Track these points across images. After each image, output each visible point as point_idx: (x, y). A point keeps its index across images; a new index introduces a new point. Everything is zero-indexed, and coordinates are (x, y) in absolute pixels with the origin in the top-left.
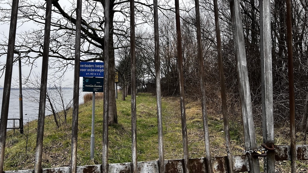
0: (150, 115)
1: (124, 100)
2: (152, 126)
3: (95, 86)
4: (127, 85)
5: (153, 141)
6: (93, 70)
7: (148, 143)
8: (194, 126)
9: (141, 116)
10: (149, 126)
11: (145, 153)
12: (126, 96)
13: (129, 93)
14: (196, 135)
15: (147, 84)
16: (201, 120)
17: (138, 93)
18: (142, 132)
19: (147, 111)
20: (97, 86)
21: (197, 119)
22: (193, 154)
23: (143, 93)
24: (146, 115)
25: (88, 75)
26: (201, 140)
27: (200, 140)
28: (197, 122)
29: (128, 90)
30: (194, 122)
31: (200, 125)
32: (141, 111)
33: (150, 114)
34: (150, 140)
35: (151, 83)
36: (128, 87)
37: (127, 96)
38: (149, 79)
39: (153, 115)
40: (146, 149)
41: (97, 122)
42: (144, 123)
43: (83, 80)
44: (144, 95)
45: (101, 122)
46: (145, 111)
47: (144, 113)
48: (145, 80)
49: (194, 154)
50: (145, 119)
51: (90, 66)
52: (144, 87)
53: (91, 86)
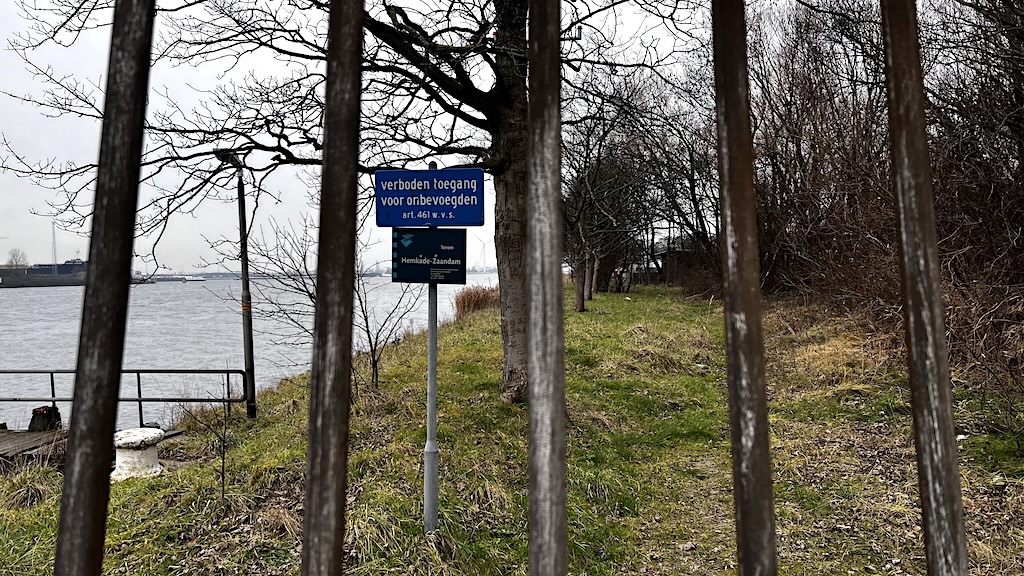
0: (667, 364)
1: (583, 310)
2: (675, 406)
3: (437, 261)
4: (592, 259)
5: (676, 468)
6: (427, 201)
7: (654, 474)
8: (841, 411)
9: (634, 369)
10: (664, 408)
11: (637, 515)
12: (590, 298)
13: (602, 286)
14: (847, 449)
15: (663, 257)
16: (867, 386)
17: (632, 288)
18: (637, 429)
19: (658, 350)
20: (442, 262)
21: (850, 383)
22: (834, 529)
23: (651, 287)
24: (655, 365)
25: (409, 221)
26: (867, 471)
27: (862, 471)
28: (851, 397)
29: (598, 277)
30: (838, 396)
31: (862, 407)
32: (635, 349)
33: (671, 360)
34: (664, 464)
35: (679, 252)
36: (596, 266)
37: (596, 296)
38: (672, 235)
39: (681, 366)
40: (643, 499)
41: (476, 388)
42: (646, 393)
43: (394, 240)
44: (652, 295)
45: (488, 388)
46: (650, 348)
47: (649, 357)
48: (656, 241)
49: (840, 530)
50: (649, 381)
51: (417, 185)
52: (654, 266)
53: (421, 262)
